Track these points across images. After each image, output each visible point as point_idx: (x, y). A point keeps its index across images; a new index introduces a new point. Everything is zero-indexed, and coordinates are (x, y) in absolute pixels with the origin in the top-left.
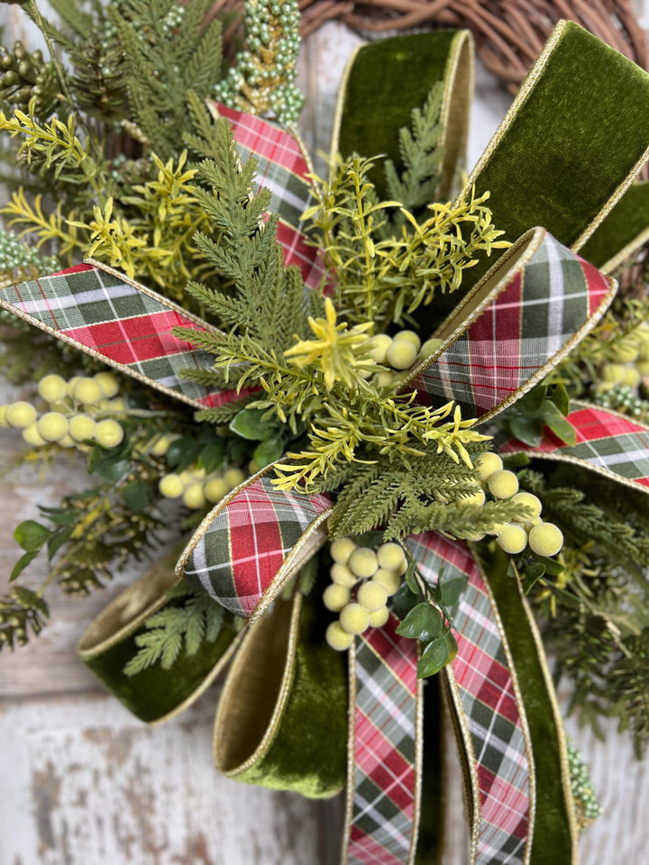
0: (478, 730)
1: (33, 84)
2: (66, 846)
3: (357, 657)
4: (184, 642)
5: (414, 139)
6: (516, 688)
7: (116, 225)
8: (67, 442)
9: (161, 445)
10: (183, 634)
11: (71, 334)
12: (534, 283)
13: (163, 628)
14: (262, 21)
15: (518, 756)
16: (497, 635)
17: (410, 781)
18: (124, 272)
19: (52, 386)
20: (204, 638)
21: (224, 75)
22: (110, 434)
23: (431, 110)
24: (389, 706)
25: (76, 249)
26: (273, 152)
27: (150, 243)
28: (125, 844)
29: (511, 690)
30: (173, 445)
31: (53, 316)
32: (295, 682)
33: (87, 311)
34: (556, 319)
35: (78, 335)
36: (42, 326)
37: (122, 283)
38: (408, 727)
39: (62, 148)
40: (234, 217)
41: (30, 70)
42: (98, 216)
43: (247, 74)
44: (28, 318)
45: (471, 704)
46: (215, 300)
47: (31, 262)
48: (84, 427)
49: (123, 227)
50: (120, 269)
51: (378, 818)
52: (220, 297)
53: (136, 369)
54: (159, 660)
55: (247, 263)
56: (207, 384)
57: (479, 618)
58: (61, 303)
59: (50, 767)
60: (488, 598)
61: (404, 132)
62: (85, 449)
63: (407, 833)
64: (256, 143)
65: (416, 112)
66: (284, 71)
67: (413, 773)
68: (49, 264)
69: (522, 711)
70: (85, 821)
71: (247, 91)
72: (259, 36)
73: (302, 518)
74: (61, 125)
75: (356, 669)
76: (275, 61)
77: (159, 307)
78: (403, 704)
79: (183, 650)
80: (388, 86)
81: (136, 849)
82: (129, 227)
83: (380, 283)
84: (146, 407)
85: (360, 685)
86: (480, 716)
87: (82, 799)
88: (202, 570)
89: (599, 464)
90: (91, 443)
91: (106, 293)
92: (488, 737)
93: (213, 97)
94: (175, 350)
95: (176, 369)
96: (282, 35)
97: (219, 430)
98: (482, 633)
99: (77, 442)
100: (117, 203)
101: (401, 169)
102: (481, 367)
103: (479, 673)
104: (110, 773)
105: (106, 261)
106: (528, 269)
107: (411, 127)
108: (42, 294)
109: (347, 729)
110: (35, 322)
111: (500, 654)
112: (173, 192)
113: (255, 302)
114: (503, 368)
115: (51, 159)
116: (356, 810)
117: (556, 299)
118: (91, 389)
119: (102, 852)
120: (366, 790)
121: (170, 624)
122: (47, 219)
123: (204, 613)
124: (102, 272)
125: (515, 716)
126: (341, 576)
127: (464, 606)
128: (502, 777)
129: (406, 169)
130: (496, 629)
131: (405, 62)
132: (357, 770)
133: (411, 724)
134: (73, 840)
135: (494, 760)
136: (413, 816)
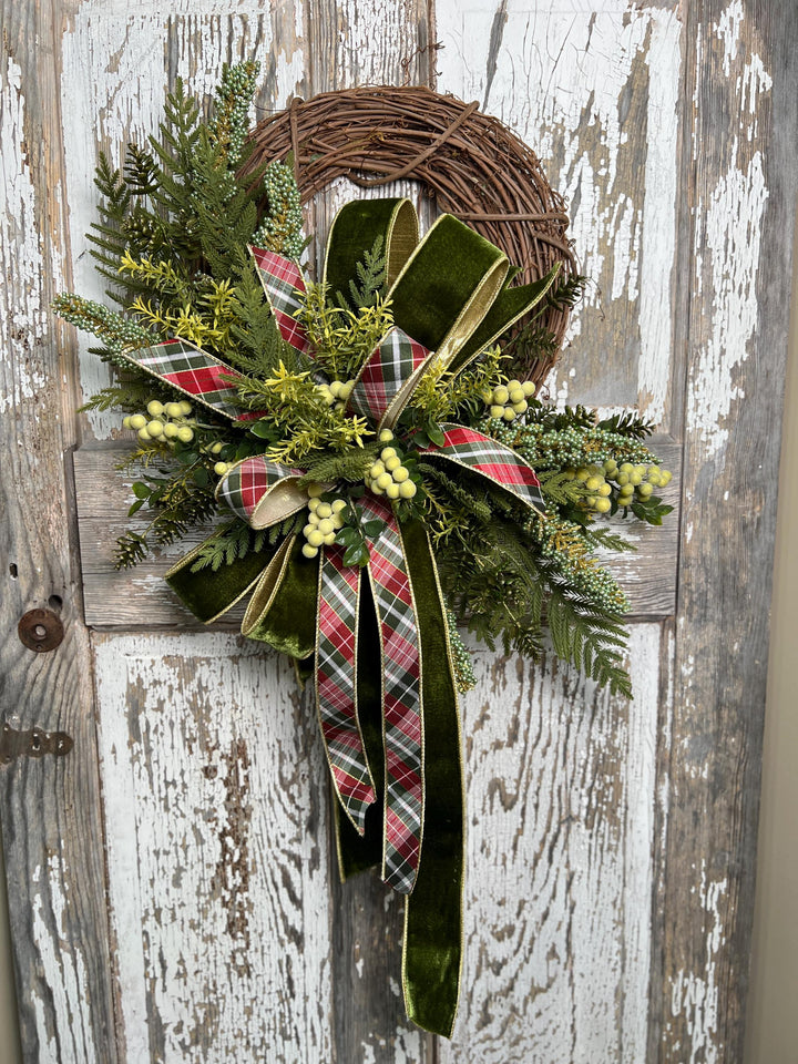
0: (383, 604)
1: (150, 238)
2: (148, 741)
3: (323, 569)
4: (225, 557)
5: (366, 268)
6: (411, 585)
7: (192, 320)
8: (162, 438)
9: (217, 448)
10: (225, 552)
11: (167, 378)
12: (385, 354)
13: (213, 547)
14: (278, 200)
15: (410, 623)
16: (401, 555)
17: (351, 642)
18: (196, 344)
19: (155, 407)
20: (237, 556)
21: (257, 229)
22: (186, 434)
23: (377, 250)
24: (341, 597)
25: (170, 329)
26: (283, 275)
27: (211, 327)
28: (189, 742)
29: (407, 586)
30: (223, 448)
31: (157, 367)
32: (285, 579)
33: (176, 365)
34: (398, 372)
35: (170, 378)
36: (152, 372)
37: (194, 350)
38: (351, 610)
39: (163, 276)
40: (252, 317)
41: (148, 230)
42: (182, 314)
43: (270, 229)
44: (144, 368)
45: (381, 591)
46: (242, 360)
47: (146, 337)
48: (172, 429)
49: (196, 318)
50: (193, 342)
51: (334, 666)
52: (245, 358)
53: (200, 397)
54: (210, 565)
55: (259, 340)
56: (241, 408)
57: (390, 545)
58: (161, 360)
59: (139, 680)
60: (398, 535)
61: (359, 264)
62: (172, 444)
63: (351, 676)
64: (274, 270)
65: (366, 252)
66: (291, 227)
67: (353, 637)
68: (155, 338)
69: (413, 599)
70: (162, 722)
71: (270, 238)
72: (276, 209)
73: (281, 473)
74: (164, 264)
75: (323, 576)
76: (285, 222)
77: (214, 364)
78: (349, 597)
79: (225, 561)
80: (356, 234)
81: (195, 746)
82: (199, 319)
83: (339, 351)
84: (208, 423)
85: (324, 584)
86: (386, 597)
87: (160, 708)
88: (227, 494)
89: (456, 458)
90: (175, 439)
91: (186, 355)
92: (390, 609)
93: (251, 243)
94: (222, 387)
95: (222, 397)
96: (289, 209)
97: (247, 435)
98: (391, 553)
99: (168, 438)
100: (194, 304)
101: (359, 284)
102: (371, 397)
103: (387, 573)
104: (180, 689)
105: (186, 338)
106: (382, 347)
107: (363, 261)
108: (152, 355)
109: (316, 609)
110: (148, 369)
111: (402, 566)
112: (223, 300)
113: (266, 362)
114: (381, 398)
115: (159, 282)
116: (321, 659)
117: (397, 362)
118: (176, 409)
119: (173, 747)
120: (326, 647)
121: (217, 545)
122: (154, 313)
123: (238, 541)
124: (183, 344)
125: (410, 602)
126: (312, 518)
127: (382, 539)
128: (399, 634)
129: (362, 285)
130: (400, 553)
131: (368, 219)
132: (321, 634)
133: (353, 609)
134: (152, 736)
135: (393, 622)
136: (353, 664)
